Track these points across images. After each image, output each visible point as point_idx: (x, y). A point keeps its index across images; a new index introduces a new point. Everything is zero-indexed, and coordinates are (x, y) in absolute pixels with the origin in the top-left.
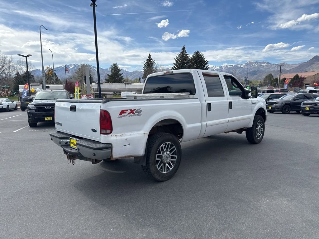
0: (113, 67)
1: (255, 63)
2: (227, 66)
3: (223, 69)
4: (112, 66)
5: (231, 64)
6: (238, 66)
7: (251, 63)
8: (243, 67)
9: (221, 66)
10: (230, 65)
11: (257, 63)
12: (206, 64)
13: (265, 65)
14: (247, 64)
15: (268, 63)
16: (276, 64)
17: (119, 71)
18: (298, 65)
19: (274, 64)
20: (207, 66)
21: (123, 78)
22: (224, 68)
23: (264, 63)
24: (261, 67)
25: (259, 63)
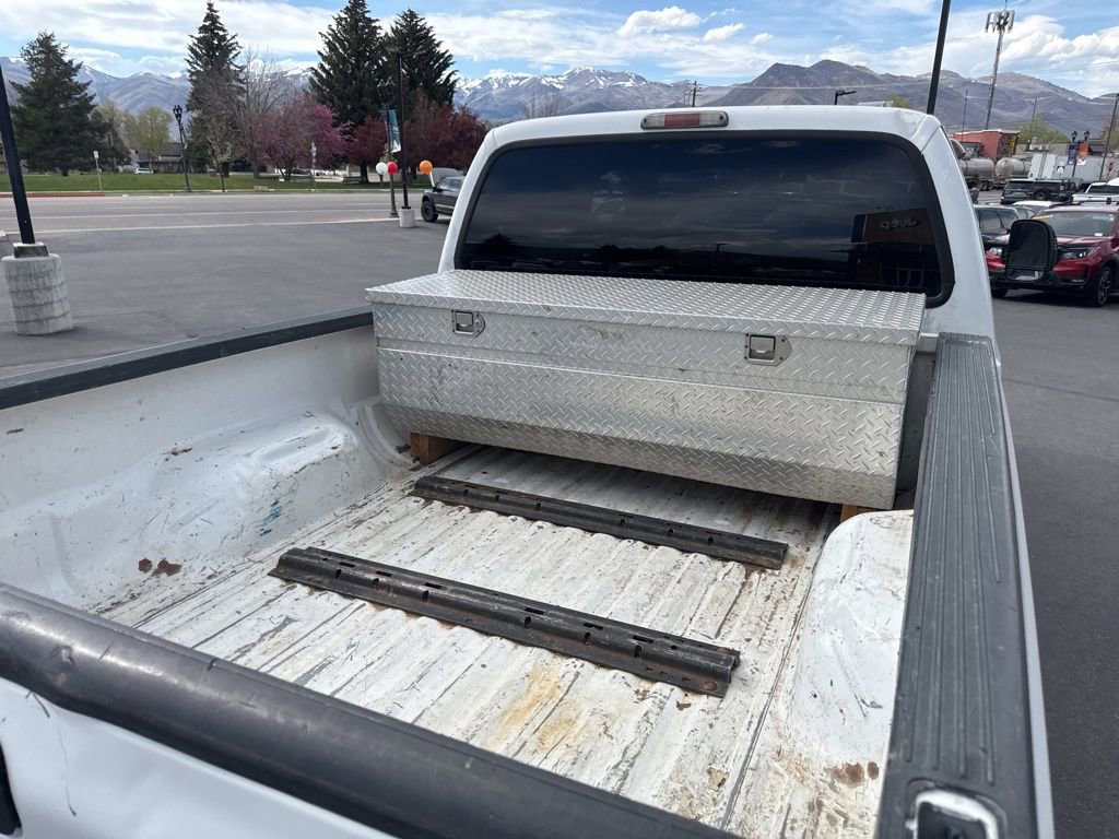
0: (40, 52)
1: (600, 75)
2: (505, 79)
3: (491, 89)
4: (33, 48)
5: (520, 75)
6: (543, 82)
7: (585, 74)
8: (558, 86)
9: (486, 78)
10: (517, 78)
11: (606, 74)
12: (446, 65)
13: (628, 84)
14: (572, 77)
15: (639, 79)
16: (662, 85)
17: (70, 69)
18: (726, 92)
19: (655, 84)
20: (450, 75)
21: (91, 103)
22: (496, 85)
23: (626, 77)
24: (620, 93)
25: (612, 74)
